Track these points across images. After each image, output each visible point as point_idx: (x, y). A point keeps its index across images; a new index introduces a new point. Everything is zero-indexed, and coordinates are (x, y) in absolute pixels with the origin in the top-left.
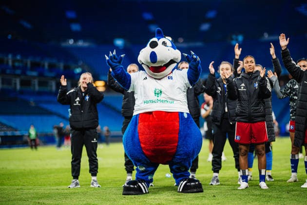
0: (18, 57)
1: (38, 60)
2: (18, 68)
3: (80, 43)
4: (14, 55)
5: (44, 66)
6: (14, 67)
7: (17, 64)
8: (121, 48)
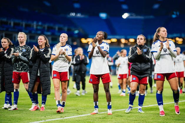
0: (40, 24)
1: (51, 25)
2: (40, 30)
3: (79, 15)
4: (38, 22)
5: (55, 29)
6: (37, 30)
7: (39, 28)
8: (104, 18)
